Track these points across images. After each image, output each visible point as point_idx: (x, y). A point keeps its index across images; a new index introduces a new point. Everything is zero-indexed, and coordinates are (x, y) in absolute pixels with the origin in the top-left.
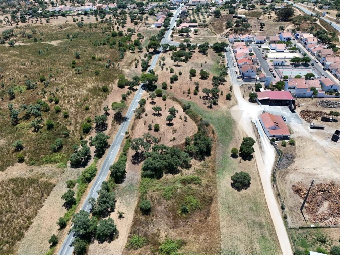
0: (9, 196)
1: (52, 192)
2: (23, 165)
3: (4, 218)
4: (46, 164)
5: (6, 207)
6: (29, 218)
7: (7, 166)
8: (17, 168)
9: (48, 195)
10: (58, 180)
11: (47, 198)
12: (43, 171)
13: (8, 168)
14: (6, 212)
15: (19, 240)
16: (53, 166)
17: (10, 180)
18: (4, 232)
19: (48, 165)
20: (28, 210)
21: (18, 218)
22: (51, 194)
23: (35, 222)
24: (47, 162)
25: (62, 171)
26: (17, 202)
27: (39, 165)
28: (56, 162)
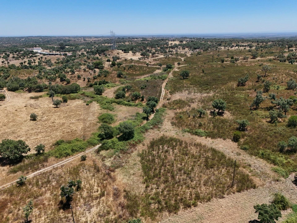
0: (199, 161)
1: (246, 192)
2: (235, 145)
3: (177, 177)
4: (260, 157)
5: (188, 168)
6: (198, 197)
7: (219, 137)
8: (227, 144)
9: (239, 191)
10: (264, 185)
11: (234, 193)
12: (251, 163)
13: (219, 139)
14: (185, 173)
15: (170, 212)
16: (268, 165)
17: (212, 148)
18: (167, 189)
19: (261, 160)
20: (203, 188)
21: (188, 187)
22: (242, 193)
23: (201, 208)
24: (263, 156)
25: (276, 178)
26: (201, 172)
27: (251, 154)
28: (274, 162)
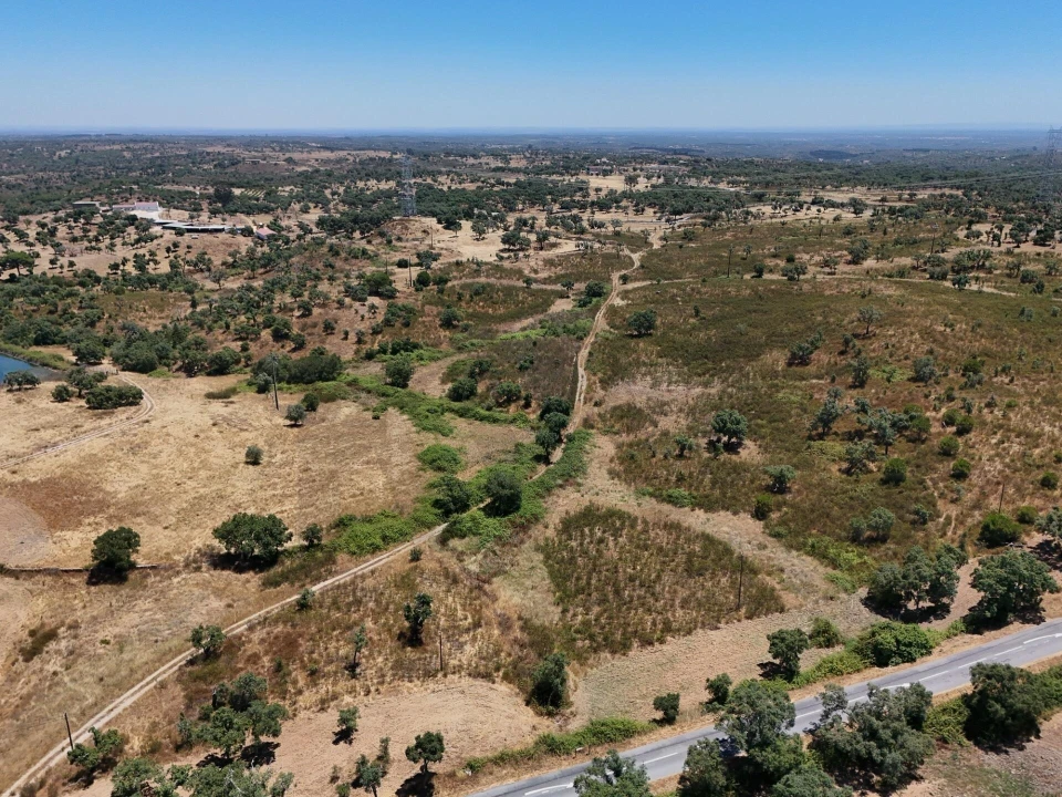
0: (673, 561)
1: (763, 618)
2: (758, 526)
3: (627, 592)
4: (808, 553)
5: (650, 576)
6: (668, 628)
7: (723, 508)
8: (738, 523)
9: (749, 617)
10: (801, 606)
11: (739, 621)
12: (786, 565)
13: (722, 513)
14: (642, 585)
15: (613, 652)
16: (821, 569)
17: (703, 534)
18: (605, 615)
19: (809, 559)
20: (679, 613)
21: (649, 611)
22: (756, 620)
23: (673, 645)
24: (817, 553)
25: (831, 593)
26: (677, 583)
27: (790, 547)
28: (834, 564)
